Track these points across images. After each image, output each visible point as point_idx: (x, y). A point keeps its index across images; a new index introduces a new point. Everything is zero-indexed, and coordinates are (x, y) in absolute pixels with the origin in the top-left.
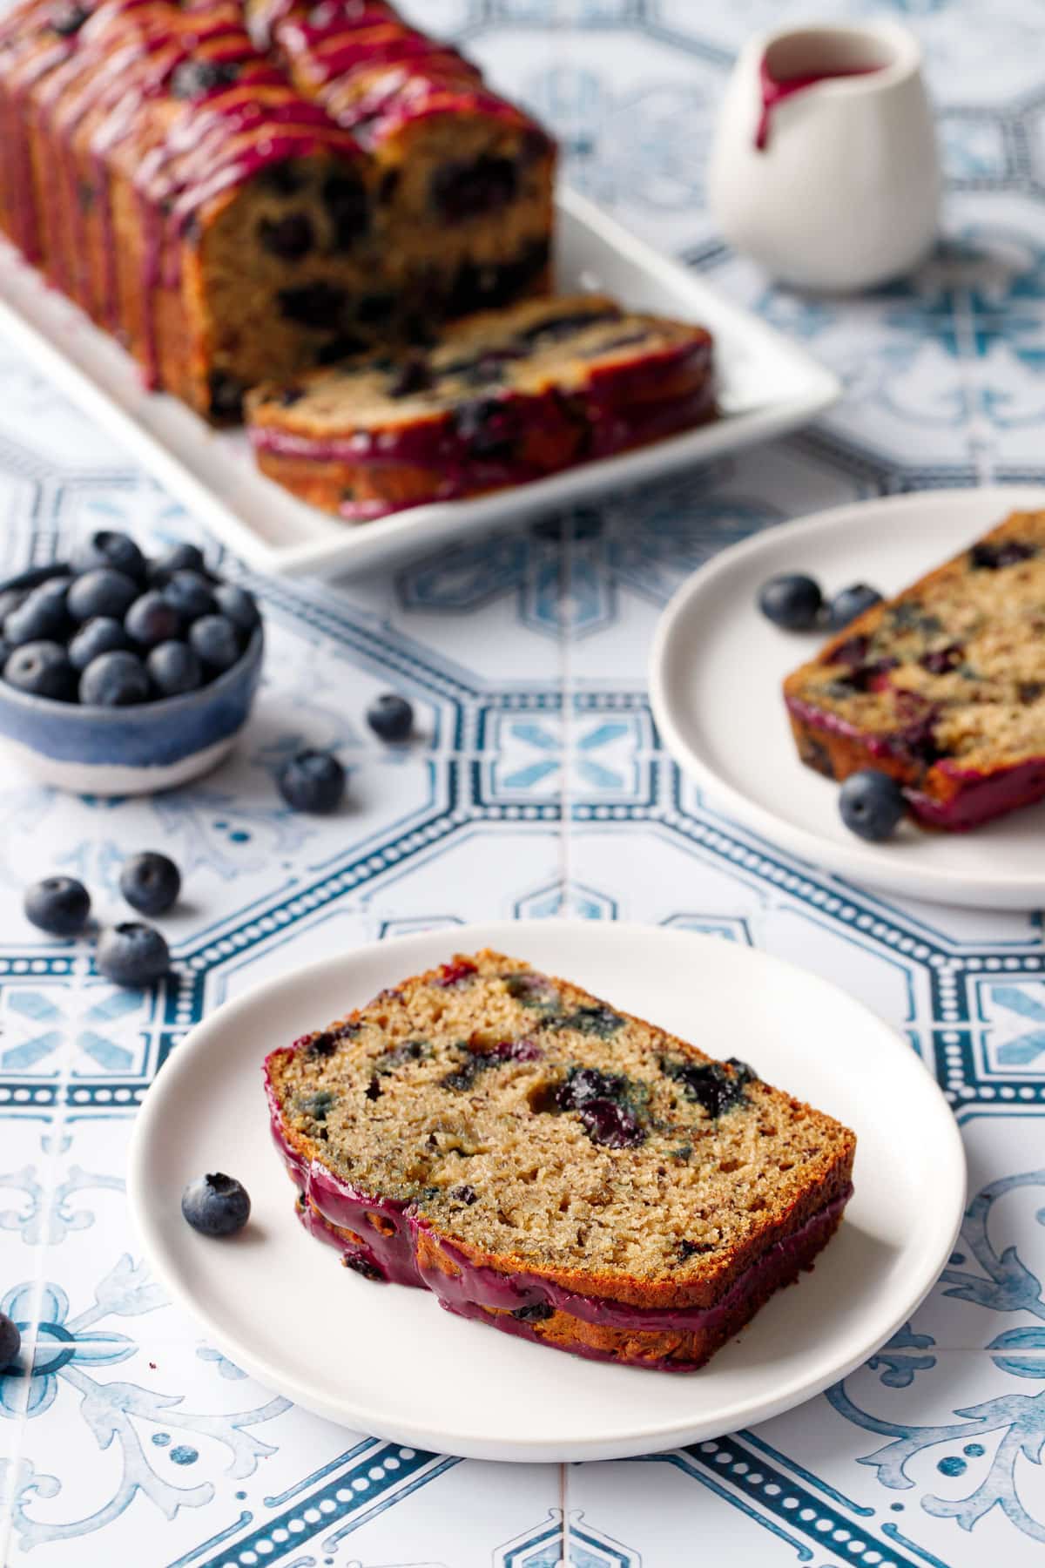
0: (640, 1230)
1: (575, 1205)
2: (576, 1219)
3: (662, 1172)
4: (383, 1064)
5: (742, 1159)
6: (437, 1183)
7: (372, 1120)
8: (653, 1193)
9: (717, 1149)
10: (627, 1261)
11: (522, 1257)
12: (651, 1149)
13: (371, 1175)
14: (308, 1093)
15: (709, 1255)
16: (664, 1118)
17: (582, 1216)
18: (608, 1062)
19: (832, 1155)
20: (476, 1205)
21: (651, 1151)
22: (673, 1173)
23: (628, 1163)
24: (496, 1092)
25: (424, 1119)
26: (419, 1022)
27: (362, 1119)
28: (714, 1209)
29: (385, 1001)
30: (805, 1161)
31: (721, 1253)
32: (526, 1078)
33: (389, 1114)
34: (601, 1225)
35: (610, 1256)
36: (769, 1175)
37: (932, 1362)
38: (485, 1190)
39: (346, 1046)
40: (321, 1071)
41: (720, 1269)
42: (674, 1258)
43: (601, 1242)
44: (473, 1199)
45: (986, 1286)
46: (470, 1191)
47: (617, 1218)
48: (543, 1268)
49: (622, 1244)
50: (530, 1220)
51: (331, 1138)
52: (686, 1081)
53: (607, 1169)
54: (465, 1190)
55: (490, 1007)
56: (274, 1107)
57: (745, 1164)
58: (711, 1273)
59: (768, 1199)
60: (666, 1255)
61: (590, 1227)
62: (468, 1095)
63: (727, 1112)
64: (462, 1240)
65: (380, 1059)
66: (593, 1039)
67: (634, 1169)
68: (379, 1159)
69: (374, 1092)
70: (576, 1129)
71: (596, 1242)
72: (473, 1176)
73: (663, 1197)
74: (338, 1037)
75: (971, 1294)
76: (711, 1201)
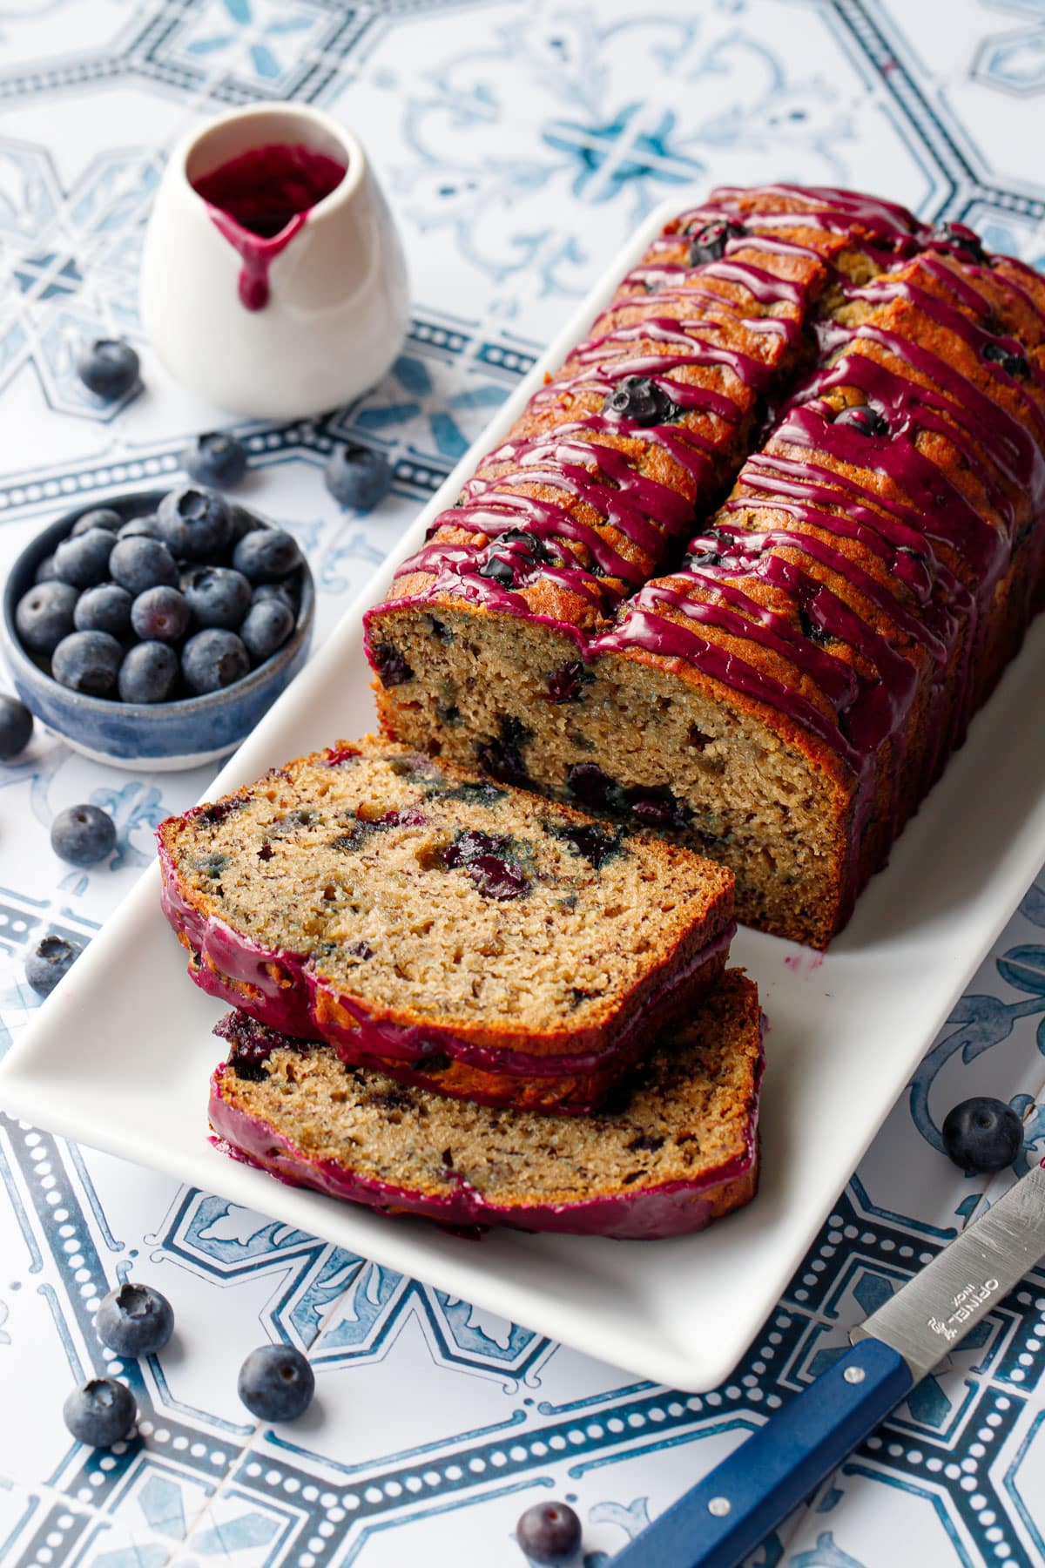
0: (531, 979)
1: (468, 957)
2: (470, 971)
3: (549, 921)
4: (274, 831)
5: (625, 904)
6: (333, 938)
7: (266, 878)
8: (543, 942)
9: (601, 896)
10: (520, 1011)
11: (420, 1010)
12: (539, 899)
13: (269, 929)
14: (202, 855)
15: (599, 1001)
16: (548, 871)
17: (476, 968)
18: (493, 826)
19: (711, 894)
20: (372, 960)
21: (537, 901)
22: (560, 922)
23: (517, 914)
24: (386, 852)
25: (318, 876)
26: (306, 796)
27: (257, 878)
28: (601, 954)
29: (273, 779)
30: (685, 901)
31: (609, 998)
32: (414, 839)
33: (283, 872)
34: (494, 976)
35: (504, 1007)
36: (651, 917)
38: (381, 944)
39: (236, 817)
40: (214, 836)
41: (611, 1014)
42: (566, 1006)
43: (495, 993)
44: (369, 954)
46: (366, 946)
47: (509, 968)
48: (441, 1021)
49: (516, 992)
50: (425, 973)
51: (227, 895)
52: (569, 839)
53: (497, 921)
54: (362, 946)
55: (375, 784)
56: (170, 867)
57: (628, 908)
58: (602, 1019)
59: (652, 940)
60: (558, 1002)
61: (483, 978)
62: (358, 855)
63: (607, 863)
64: (361, 995)
65: (270, 827)
66: (477, 808)
67: (523, 919)
68: (275, 914)
69: (266, 854)
70: (466, 884)
71: (490, 993)
72: (368, 932)
73: (551, 946)
74: (228, 809)
76: (598, 947)
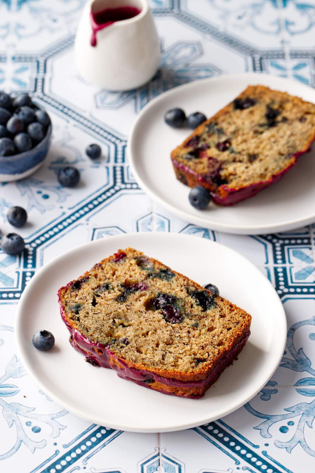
0: (182, 354)
1: (161, 345)
2: (162, 350)
3: (189, 332)
4: (97, 292)
5: (215, 326)
6: (116, 337)
7: (94, 314)
8: (186, 340)
9: (206, 323)
10: (178, 366)
11: (145, 364)
12: (185, 323)
13: (94, 335)
14: (72, 304)
15: (205, 363)
16: (189, 312)
17: (164, 349)
18: (170, 290)
19: (244, 325)
20: (129, 345)
21: (185, 324)
22: (193, 332)
23: (178, 329)
24: (134, 303)
25: (111, 313)
26: (108, 276)
27: (91, 314)
28: (206, 345)
29: (97, 268)
30: (235, 327)
31: (209, 362)
32: (144, 297)
33: (99, 312)
34: (170, 352)
35: (173, 364)
36: (223, 332)
37: (276, 391)
38: (132, 340)
39: (84, 285)
40: (77, 295)
41: (209, 368)
42: (194, 364)
43: (170, 359)
44: (128, 343)
45: (293, 363)
46: (127, 340)
47: (175, 350)
48: (151, 369)
49: (177, 359)
50: (147, 351)
51: (81, 321)
52: (196, 298)
53: (171, 331)
54: (125, 340)
55: (131, 270)
56: (62, 309)
57: (215, 328)
58: (206, 370)
59: (224, 341)
60: (191, 363)
61: (166, 353)
62: (125, 304)
63: (209, 309)
64: (125, 359)
65: (96, 290)
66: (165, 282)
67: (180, 331)
68: (97, 328)
69: (94, 303)
70: (161, 316)
71: (168, 358)
72: (128, 335)
73: (189, 341)
74: (82, 282)
75: (288, 366)
76: (205, 343)
